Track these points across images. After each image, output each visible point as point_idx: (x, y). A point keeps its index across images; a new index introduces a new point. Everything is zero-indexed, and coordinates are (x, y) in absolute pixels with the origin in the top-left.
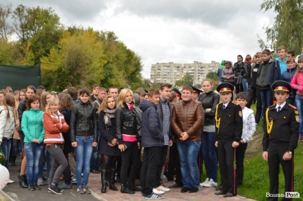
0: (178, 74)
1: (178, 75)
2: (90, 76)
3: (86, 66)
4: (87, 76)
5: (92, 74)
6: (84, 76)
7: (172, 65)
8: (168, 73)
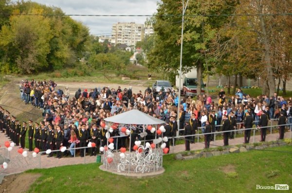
0: (139, 34)
1: (139, 36)
2: (37, 51)
3: (34, 42)
4: (34, 51)
5: (39, 49)
6: (31, 50)
7: (133, 25)
8: (130, 33)
